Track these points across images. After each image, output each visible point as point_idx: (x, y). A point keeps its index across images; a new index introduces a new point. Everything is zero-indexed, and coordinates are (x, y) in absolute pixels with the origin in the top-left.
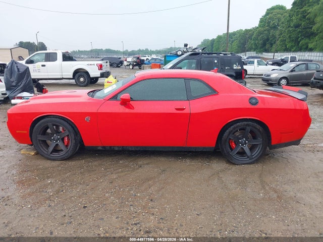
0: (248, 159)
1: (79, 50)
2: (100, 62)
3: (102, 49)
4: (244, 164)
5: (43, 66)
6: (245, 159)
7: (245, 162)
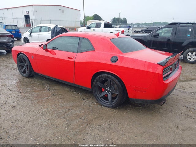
0: (109, 104)
1: (146, 23)
2: (123, 29)
3: (161, 22)
4: (105, 106)
5: (94, 30)
6: (107, 103)
7: (106, 105)
